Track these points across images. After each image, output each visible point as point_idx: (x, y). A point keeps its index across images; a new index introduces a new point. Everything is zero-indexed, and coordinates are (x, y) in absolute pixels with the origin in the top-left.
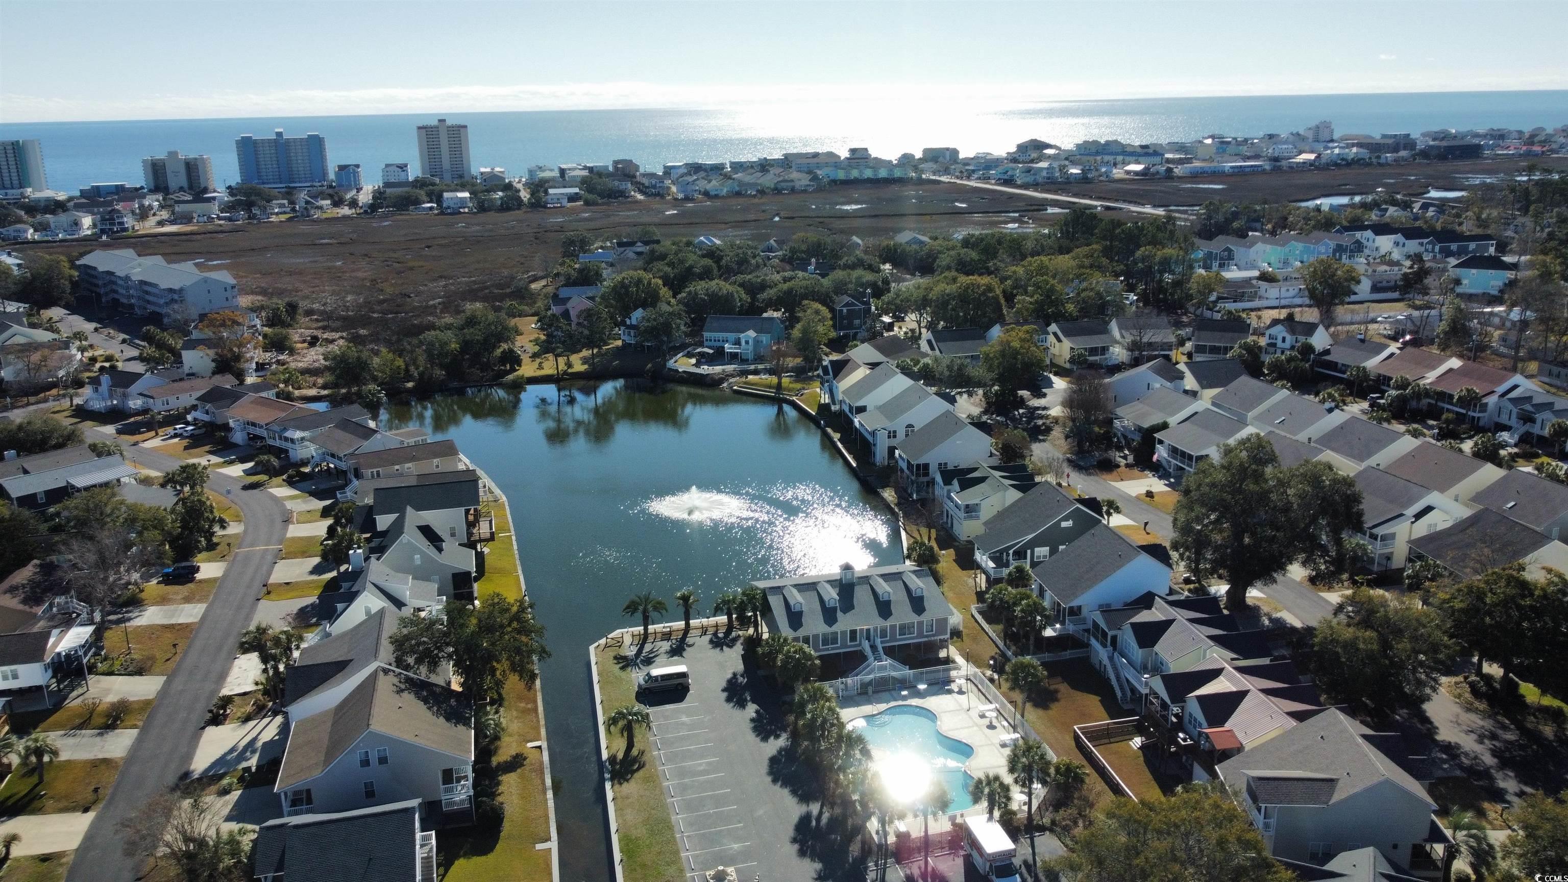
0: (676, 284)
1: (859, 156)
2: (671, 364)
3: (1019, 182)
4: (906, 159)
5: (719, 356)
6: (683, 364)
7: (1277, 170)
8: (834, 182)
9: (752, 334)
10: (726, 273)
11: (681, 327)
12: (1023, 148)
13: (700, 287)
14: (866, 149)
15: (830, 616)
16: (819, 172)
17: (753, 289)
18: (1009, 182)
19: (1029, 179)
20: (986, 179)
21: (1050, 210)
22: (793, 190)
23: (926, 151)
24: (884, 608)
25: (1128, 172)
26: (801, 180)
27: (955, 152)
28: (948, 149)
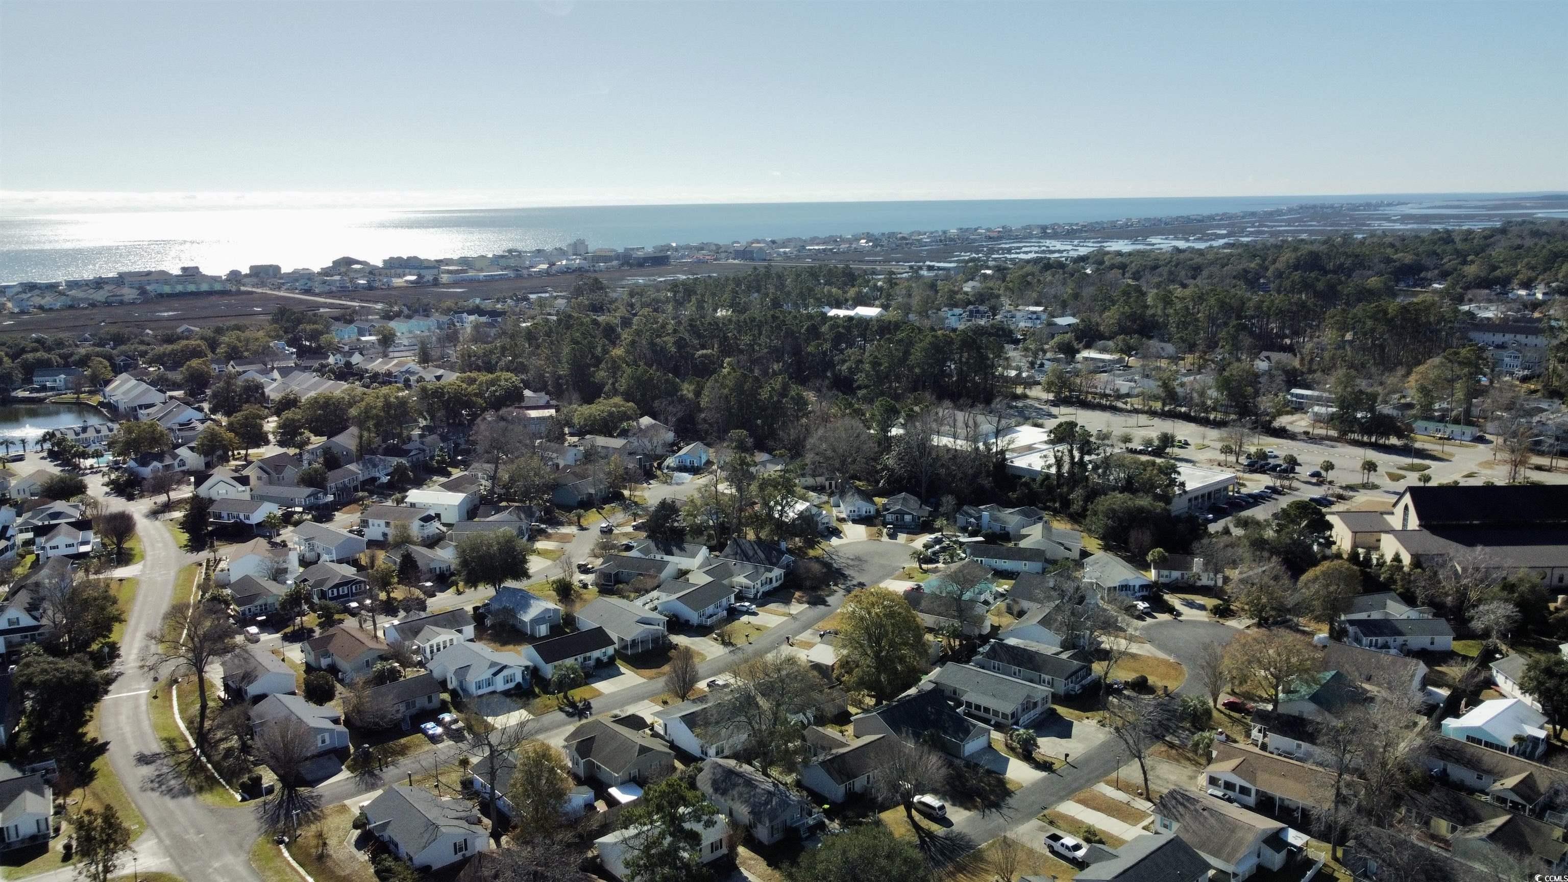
0: (14, 357)
1: (191, 273)
2: (14, 394)
3: (317, 291)
4: (234, 276)
5: (44, 388)
6: (21, 394)
7: (519, 277)
8: (161, 295)
9: (63, 376)
10: (49, 350)
11: (19, 376)
12: (337, 263)
13: (30, 356)
14: (197, 268)
15: (77, 434)
16: (148, 288)
17: (65, 357)
18: (308, 291)
19: (327, 288)
20: (292, 290)
21: (322, 310)
22: (122, 303)
23: (252, 268)
24: (98, 432)
25: (407, 281)
26: (129, 293)
27: (277, 269)
28: (271, 266)
